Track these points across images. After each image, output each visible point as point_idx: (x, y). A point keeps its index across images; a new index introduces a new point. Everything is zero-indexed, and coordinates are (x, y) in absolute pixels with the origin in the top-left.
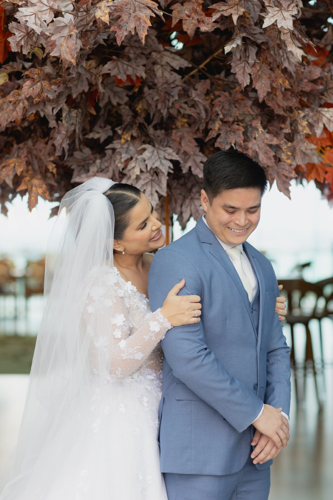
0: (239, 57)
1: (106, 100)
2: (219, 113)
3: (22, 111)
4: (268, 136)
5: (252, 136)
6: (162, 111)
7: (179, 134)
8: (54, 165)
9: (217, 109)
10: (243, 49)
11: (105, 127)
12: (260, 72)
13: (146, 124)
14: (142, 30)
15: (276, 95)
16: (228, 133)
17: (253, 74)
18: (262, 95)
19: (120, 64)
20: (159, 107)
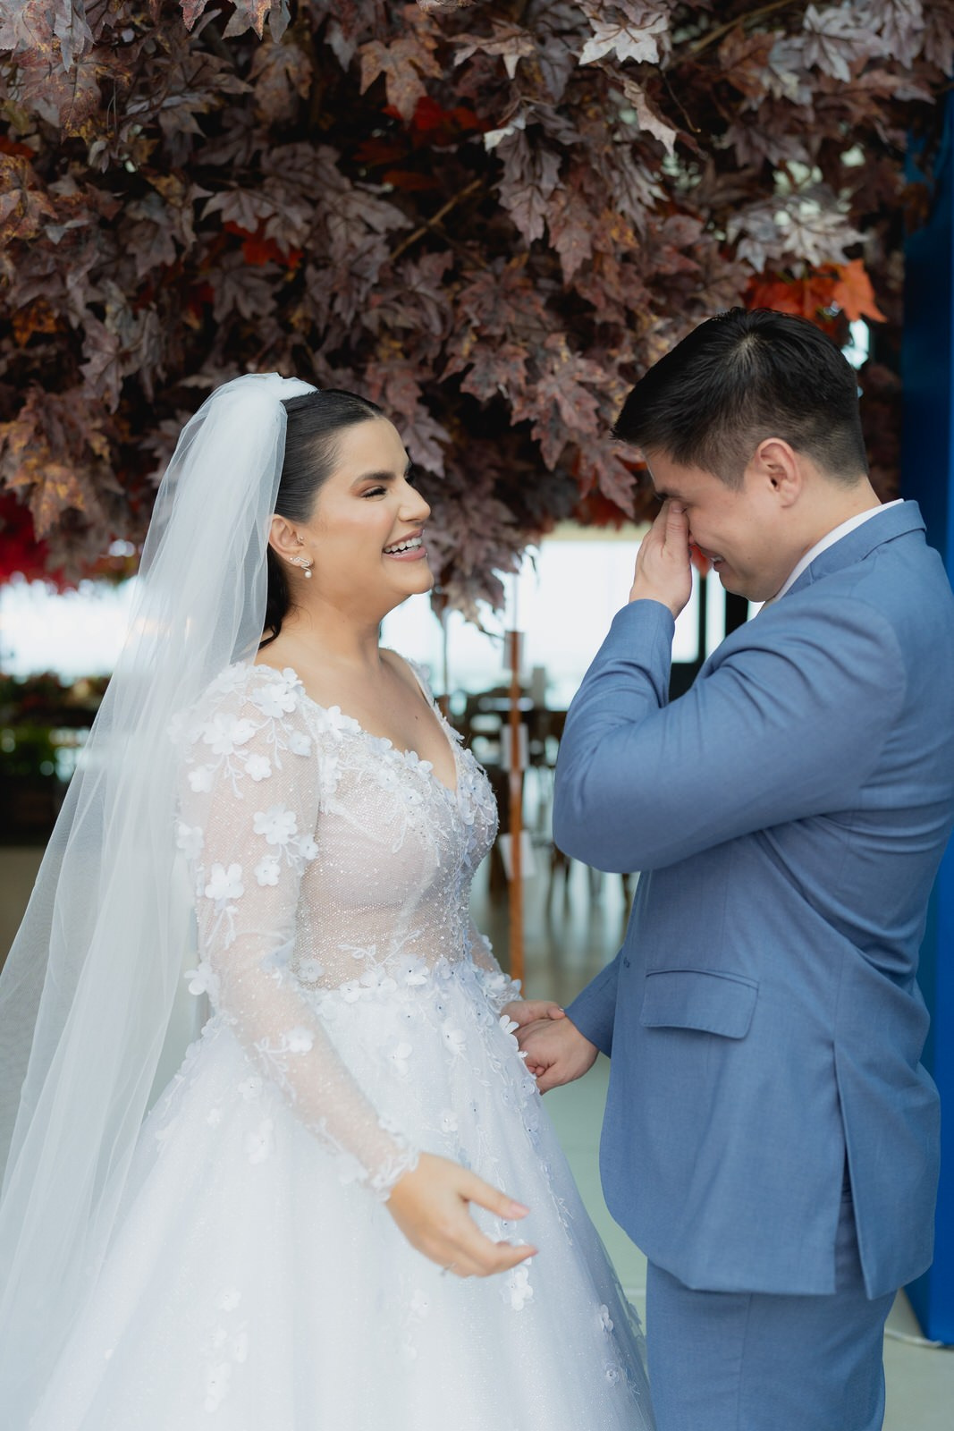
0: (517, 175)
1: (228, 307)
2: (472, 316)
4: (582, 363)
5: (545, 368)
6: (343, 316)
7: (382, 371)
8: (104, 439)
9: (467, 309)
10: (528, 157)
12: (567, 213)
13: (309, 350)
15: (601, 274)
16: (492, 363)
17: (552, 215)
18: (570, 264)
19: (244, 197)
20: (338, 306)
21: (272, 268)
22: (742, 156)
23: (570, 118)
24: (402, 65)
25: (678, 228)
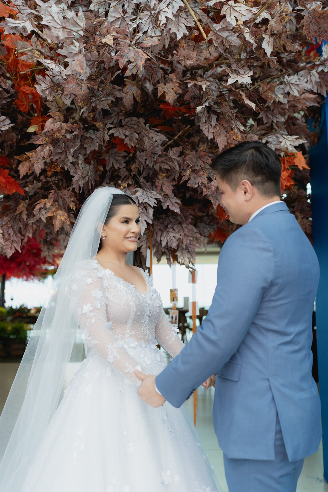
0: (205, 121)
1: (111, 165)
2: (190, 164)
3: (48, 152)
5: (213, 178)
6: (149, 165)
7: (161, 182)
8: (74, 204)
9: (188, 162)
11: (110, 183)
12: (219, 132)
13: (138, 176)
14: (140, 60)
16: (196, 178)
17: (215, 132)
18: (221, 147)
19: (120, 129)
20: (147, 163)
21: (125, 154)
22: (265, 121)
23: (218, 106)
24: (169, 89)
25: (251, 137)
